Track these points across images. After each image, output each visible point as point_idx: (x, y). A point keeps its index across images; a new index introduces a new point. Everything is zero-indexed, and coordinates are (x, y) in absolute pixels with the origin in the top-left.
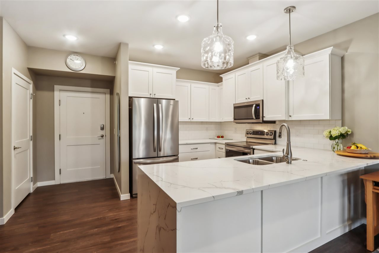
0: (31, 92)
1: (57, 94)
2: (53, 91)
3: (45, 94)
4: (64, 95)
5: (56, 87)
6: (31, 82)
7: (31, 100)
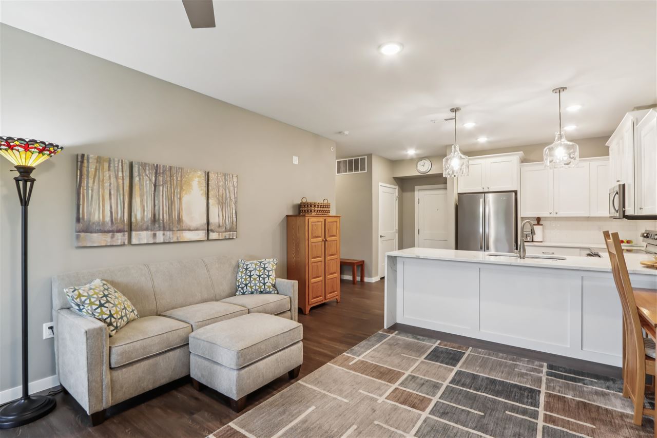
0: (397, 194)
1: (416, 193)
2: (413, 191)
3: (407, 195)
4: (422, 193)
5: (416, 187)
6: (397, 187)
7: (397, 202)
